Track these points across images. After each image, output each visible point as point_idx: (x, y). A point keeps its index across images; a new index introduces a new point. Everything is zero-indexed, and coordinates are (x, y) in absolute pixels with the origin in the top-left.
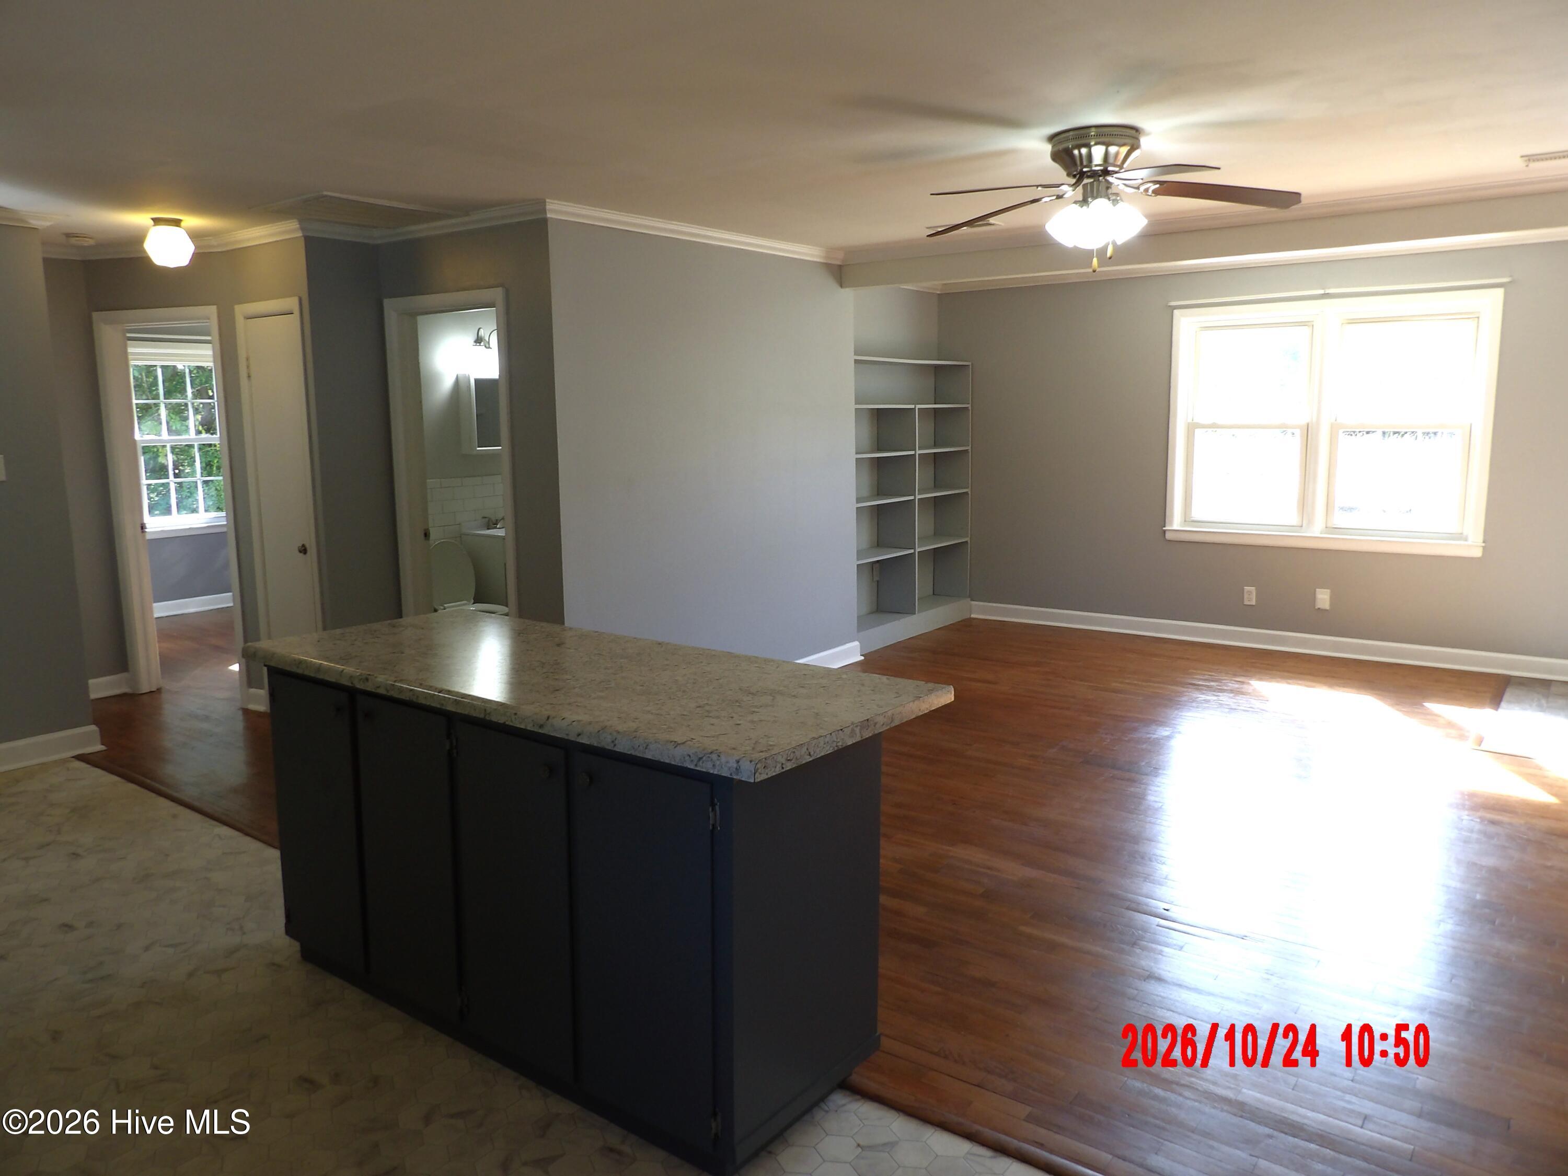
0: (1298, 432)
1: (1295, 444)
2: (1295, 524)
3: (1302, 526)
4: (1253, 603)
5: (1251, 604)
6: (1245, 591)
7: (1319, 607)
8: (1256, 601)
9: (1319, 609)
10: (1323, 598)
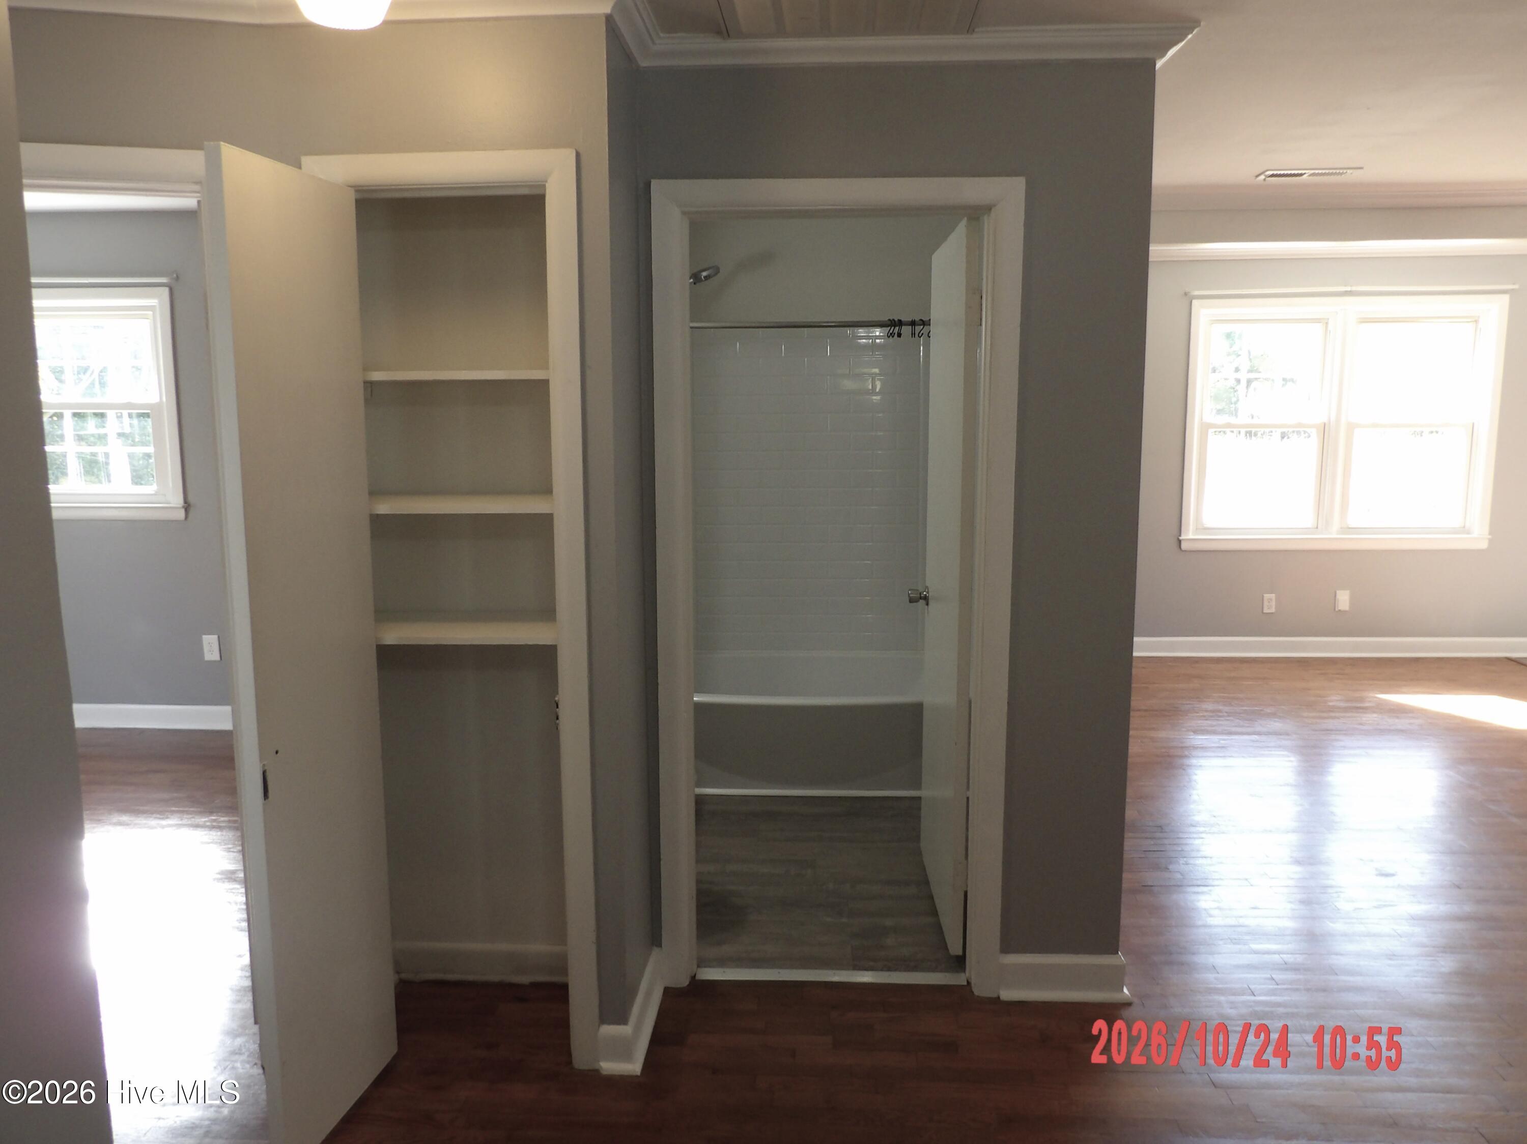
0: (1313, 432)
1: (1313, 443)
2: (1309, 525)
3: (1317, 528)
4: (1273, 610)
5: (1271, 612)
6: (1265, 599)
7: (1339, 609)
8: (1276, 608)
9: (1340, 610)
10: (1344, 599)
